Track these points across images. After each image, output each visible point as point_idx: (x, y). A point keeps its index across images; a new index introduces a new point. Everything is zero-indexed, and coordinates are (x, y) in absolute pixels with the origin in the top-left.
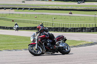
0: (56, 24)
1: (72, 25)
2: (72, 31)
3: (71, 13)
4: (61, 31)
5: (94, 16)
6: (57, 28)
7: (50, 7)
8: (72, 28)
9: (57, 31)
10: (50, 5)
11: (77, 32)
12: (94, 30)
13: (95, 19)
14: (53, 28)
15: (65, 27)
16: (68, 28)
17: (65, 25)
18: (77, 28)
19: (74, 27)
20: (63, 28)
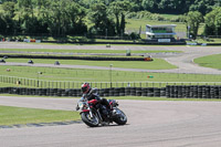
0: (43, 83)
1: (71, 84)
5: (109, 68)
7: (33, 53)
12: (110, 91)
13: (110, 75)
15: (59, 87)
16: (64, 90)
17: (59, 85)
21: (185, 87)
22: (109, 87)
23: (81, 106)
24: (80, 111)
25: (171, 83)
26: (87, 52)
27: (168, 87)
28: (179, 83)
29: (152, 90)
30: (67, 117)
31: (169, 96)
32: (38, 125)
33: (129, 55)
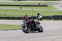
0: (8, 15)
1: (18, 15)
2: (18, 19)
3: (21, 8)
4: (11, 19)
5: (32, 9)
6: (8, 17)
7: (4, 4)
8: (18, 17)
9: (8, 19)
10: (4, 3)
11: (21, 19)
12: (32, 18)
13: (32, 12)
14: (6, 17)
15: (13, 16)
16: (15, 17)
17: (13, 15)
18: (21, 17)
19: (19, 17)
20: (12, 17)
21: (60, 16)
22: (32, 16)
23: (23, 24)
24: (23, 26)
25: (55, 15)
26: (23, 3)
27: (54, 16)
28: (58, 15)
29: (48, 17)
30: (16, 27)
31: (54, 19)
32: (6, 30)
33: (39, 4)
